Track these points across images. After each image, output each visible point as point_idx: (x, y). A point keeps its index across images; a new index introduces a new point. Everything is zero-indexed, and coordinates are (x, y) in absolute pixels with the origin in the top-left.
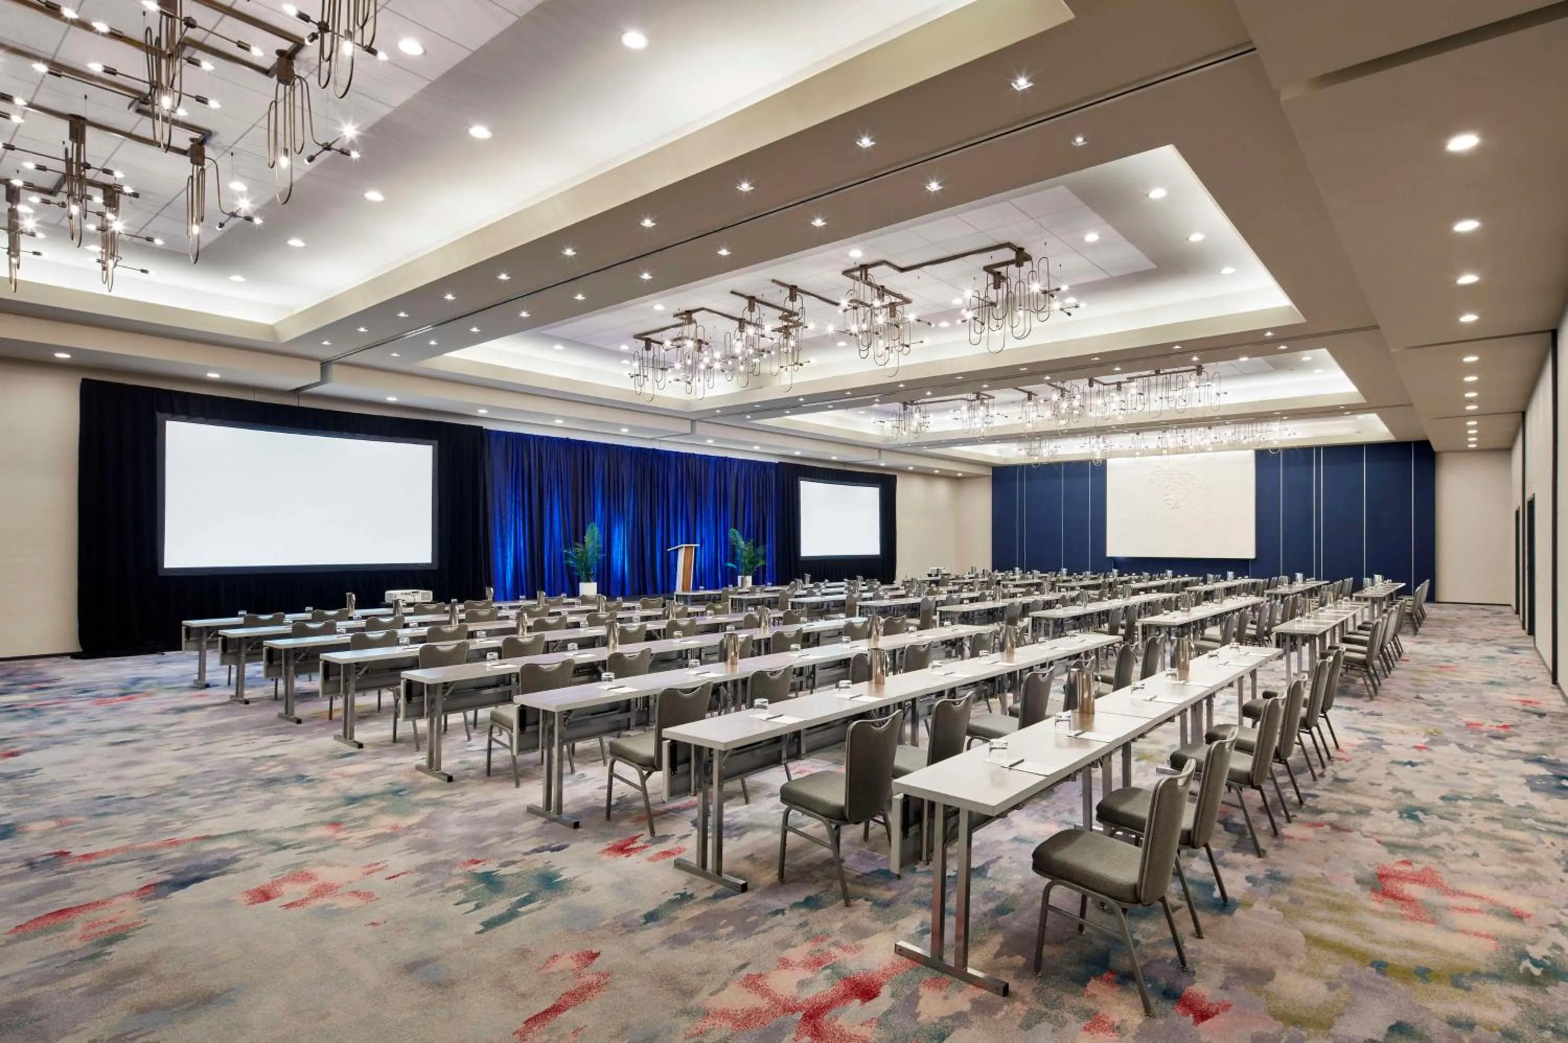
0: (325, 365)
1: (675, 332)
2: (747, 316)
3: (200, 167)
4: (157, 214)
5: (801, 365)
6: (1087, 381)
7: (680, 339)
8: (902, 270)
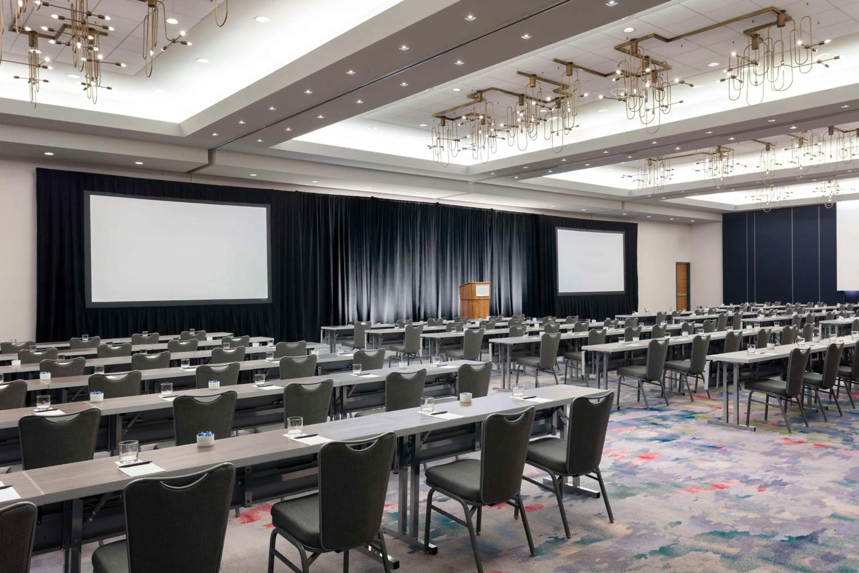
0: (211, 152)
1: (469, 110)
2: (529, 92)
3: (154, 9)
4: (117, 47)
5: (570, 129)
6: (827, 129)
7: (472, 114)
8: (668, 40)
